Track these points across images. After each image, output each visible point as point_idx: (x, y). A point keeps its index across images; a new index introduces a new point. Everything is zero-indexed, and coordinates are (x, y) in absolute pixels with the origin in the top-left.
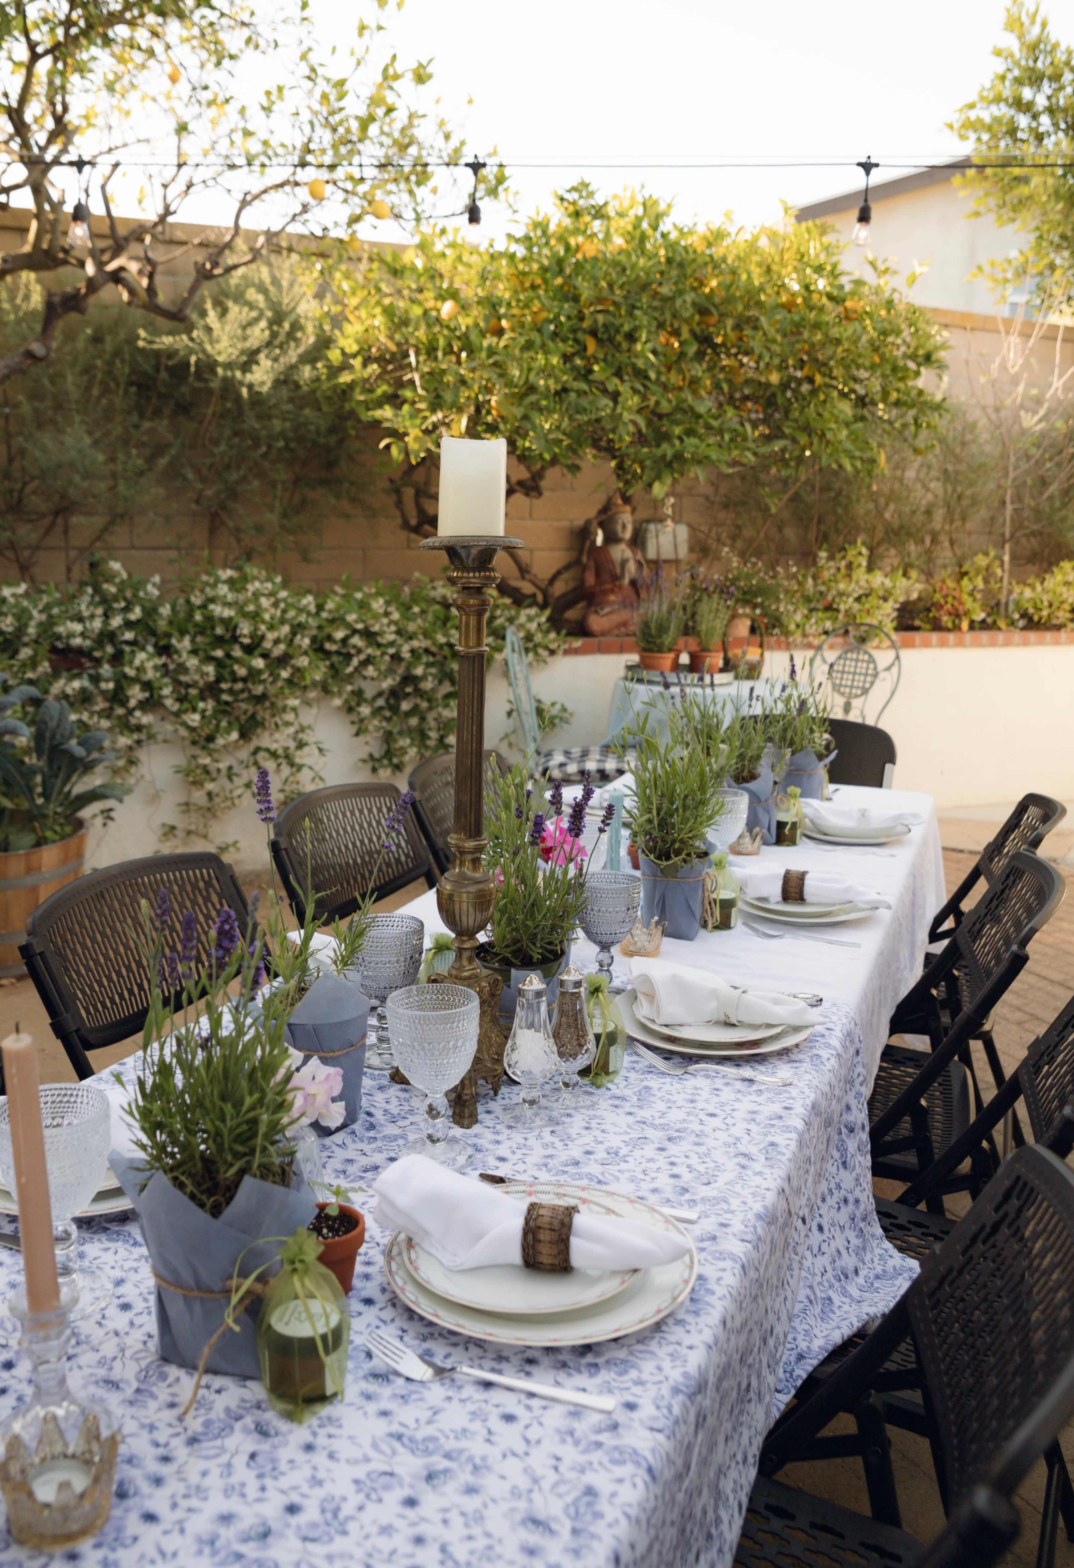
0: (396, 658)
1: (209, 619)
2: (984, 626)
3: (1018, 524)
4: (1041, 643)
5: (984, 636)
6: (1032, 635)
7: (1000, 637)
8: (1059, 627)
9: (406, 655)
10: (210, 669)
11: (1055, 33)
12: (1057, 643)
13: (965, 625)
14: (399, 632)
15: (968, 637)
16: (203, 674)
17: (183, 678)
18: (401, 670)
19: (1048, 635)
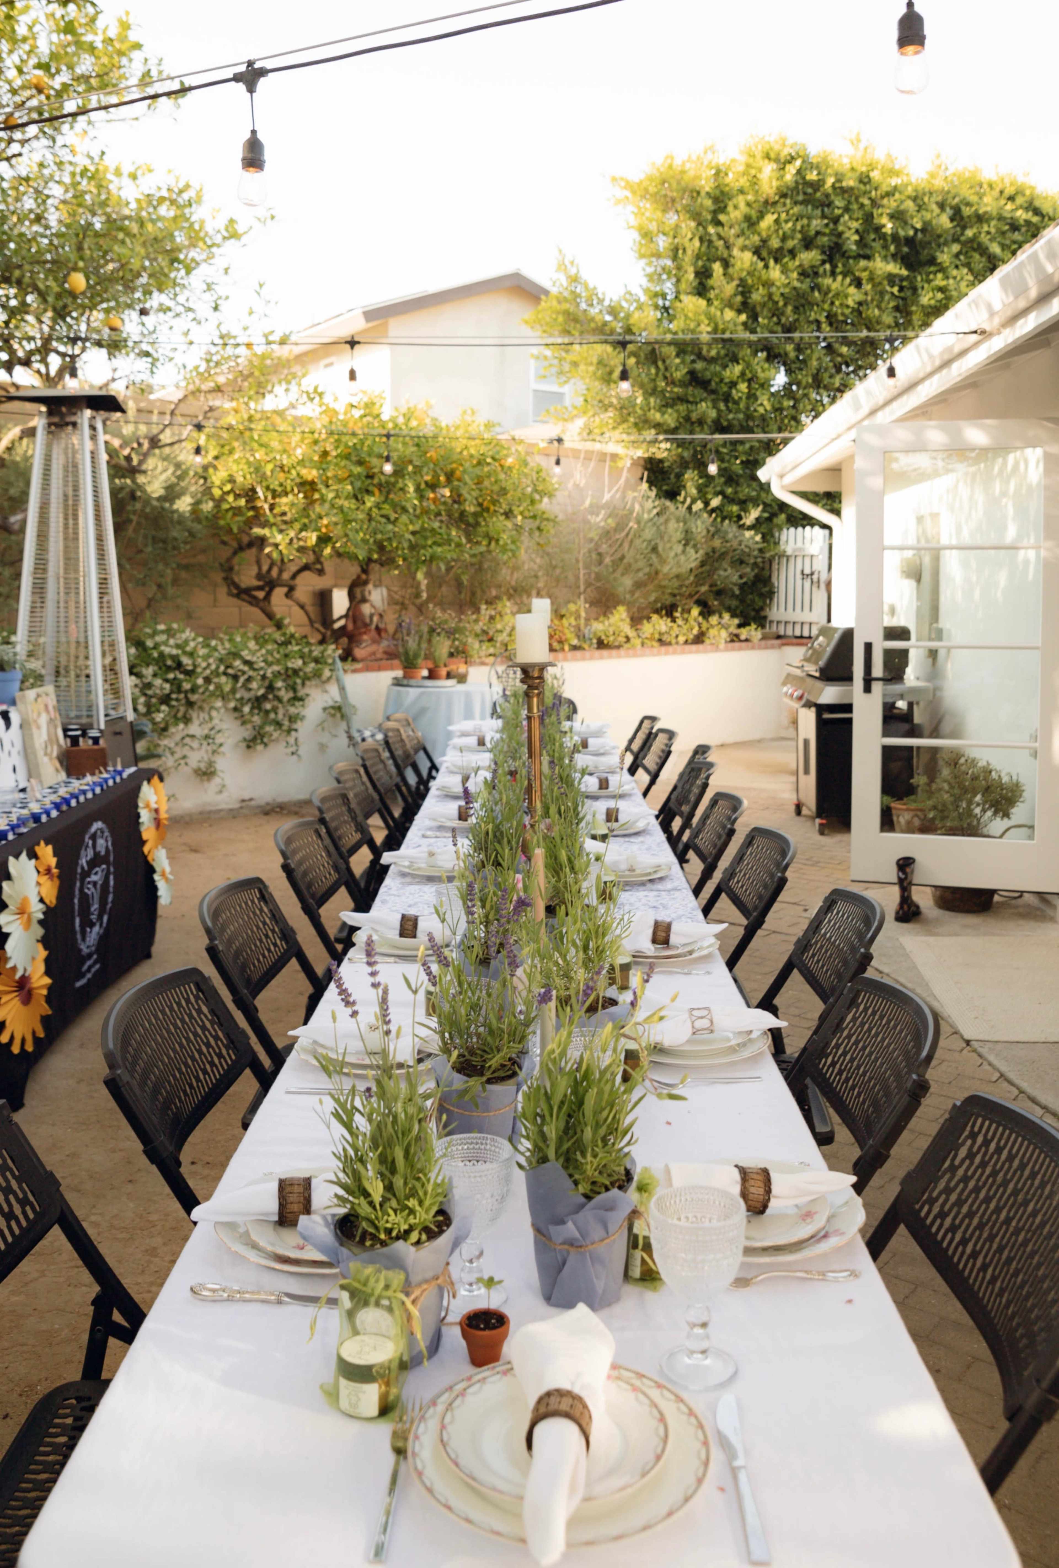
0: (264, 677)
1: (162, 655)
2: (575, 648)
3: (588, 585)
4: (610, 657)
5: (578, 654)
6: (605, 652)
7: (587, 654)
8: (619, 647)
9: (269, 675)
10: (167, 686)
11: (585, 275)
12: (619, 657)
13: (566, 648)
14: (265, 661)
15: (570, 655)
16: (162, 689)
17: (150, 692)
18: (267, 683)
19: (614, 652)
